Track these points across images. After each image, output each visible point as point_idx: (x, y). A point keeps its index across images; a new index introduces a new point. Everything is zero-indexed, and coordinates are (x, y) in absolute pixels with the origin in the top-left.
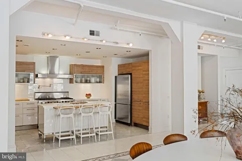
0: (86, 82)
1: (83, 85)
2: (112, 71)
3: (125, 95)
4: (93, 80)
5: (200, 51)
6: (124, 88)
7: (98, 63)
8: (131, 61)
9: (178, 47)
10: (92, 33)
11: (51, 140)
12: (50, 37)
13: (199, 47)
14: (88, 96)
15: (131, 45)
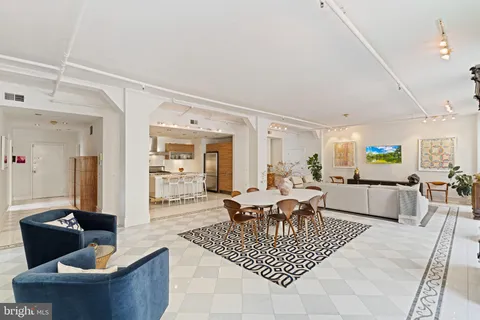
0: (179, 158)
1: (176, 162)
2: (201, 149)
3: (212, 168)
4: (185, 156)
5: (270, 135)
6: (212, 163)
7: (189, 143)
8: (217, 141)
9: (254, 133)
10: (192, 122)
11: (160, 203)
12: (164, 125)
13: (269, 132)
14: (181, 169)
15: (220, 131)
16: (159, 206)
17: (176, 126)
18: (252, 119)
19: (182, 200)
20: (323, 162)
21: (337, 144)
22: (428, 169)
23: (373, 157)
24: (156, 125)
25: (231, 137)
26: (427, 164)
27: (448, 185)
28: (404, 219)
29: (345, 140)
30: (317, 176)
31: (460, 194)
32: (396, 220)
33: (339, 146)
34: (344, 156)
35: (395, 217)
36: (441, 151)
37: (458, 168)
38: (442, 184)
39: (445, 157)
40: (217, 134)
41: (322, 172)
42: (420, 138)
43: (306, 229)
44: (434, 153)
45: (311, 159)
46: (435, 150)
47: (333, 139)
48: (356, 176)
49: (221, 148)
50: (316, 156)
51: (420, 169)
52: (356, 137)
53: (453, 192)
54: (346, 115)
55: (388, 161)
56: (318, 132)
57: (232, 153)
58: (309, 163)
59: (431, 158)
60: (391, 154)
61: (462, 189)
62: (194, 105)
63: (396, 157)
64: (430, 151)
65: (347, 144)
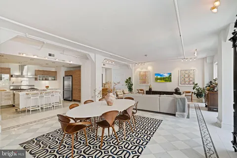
0: (46, 80)
1: (44, 82)
2: (61, 74)
3: (69, 86)
4: (50, 78)
6: (68, 83)
8: (72, 69)
9: (94, 64)
10: (50, 55)
11: (24, 111)
12: (24, 55)
13: (104, 65)
14: (47, 87)
15: (71, 62)
16: (23, 114)
17: (35, 57)
18: (92, 55)
19: (42, 108)
20: (133, 81)
21: (140, 72)
22: (183, 85)
23: (158, 79)
24: (18, 55)
25: (80, 67)
26: (183, 82)
27: (193, 93)
28: (179, 115)
29: (144, 70)
30: (130, 89)
31: (198, 97)
32: (174, 115)
33: (142, 73)
34: (144, 79)
35: (174, 113)
36: (189, 76)
37: (197, 84)
38: (189, 92)
39: (191, 79)
40: (70, 64)
41: (133, 87)
42: (180, 69)
43: (124, 127)
44: (186, 77)
45: (127, 80)
46: (186, 76)
47: (139, 70)
48: (150, 89)
49: (74, 73)
50: (130, 78)
51: (180, 85)
52: (150, 68)
53: (194, 96)
54: (146, 55)
55: (166, 81)
56: (131, 65)
57: (80, 76)
58: (126, 82)
59: (184, 79)
60: (167, 77)
61: (199, 95)
62: (46, 41)
63: (169, 79)
64: (184, 76)
65: (145, 72)
